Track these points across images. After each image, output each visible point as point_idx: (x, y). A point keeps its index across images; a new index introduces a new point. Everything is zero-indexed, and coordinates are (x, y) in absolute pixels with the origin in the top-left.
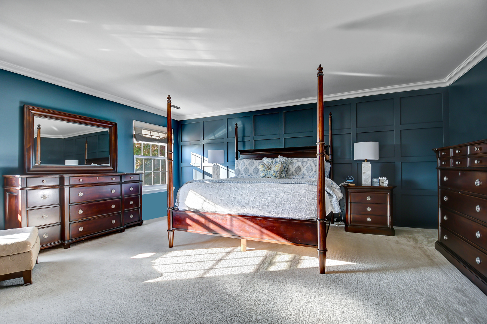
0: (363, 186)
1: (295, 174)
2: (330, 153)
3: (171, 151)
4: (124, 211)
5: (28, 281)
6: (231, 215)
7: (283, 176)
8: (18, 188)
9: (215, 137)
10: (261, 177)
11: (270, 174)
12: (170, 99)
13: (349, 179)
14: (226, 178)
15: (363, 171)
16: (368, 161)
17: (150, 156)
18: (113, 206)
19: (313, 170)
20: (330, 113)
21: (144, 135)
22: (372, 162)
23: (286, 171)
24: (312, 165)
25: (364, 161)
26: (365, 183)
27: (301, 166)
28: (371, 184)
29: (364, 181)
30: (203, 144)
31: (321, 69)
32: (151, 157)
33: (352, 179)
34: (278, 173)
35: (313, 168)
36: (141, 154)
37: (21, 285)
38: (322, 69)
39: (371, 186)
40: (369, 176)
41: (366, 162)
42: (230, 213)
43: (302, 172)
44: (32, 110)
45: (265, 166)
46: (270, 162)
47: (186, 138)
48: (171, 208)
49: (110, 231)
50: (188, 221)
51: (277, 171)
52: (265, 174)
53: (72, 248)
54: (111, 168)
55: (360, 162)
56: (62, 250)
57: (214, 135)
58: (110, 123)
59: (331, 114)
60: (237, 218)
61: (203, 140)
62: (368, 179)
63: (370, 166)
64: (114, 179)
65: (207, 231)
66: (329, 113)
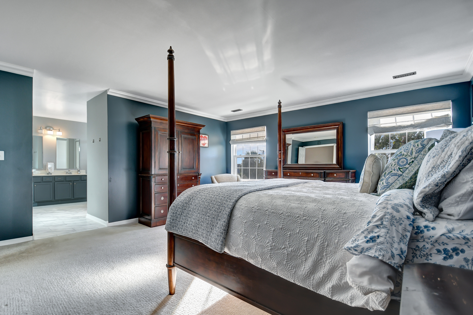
54: (338, 166)
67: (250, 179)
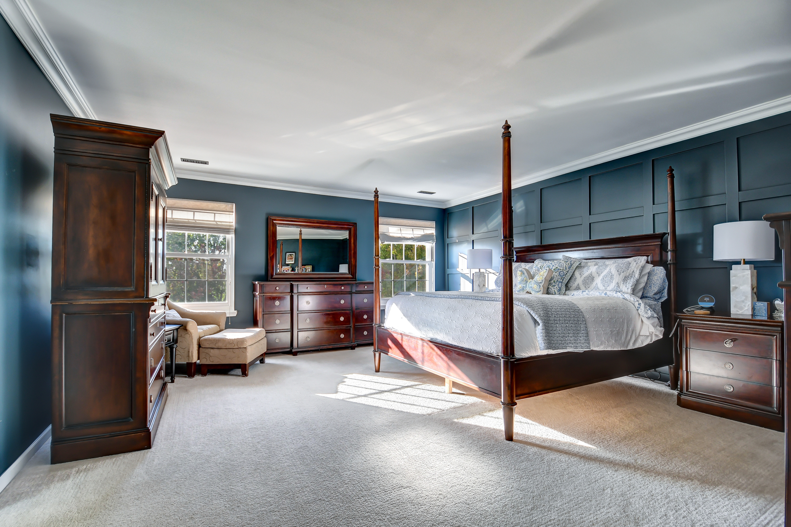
0: (732, 317)
1: (582, 287)
2: (669, 247)
3: (378, 256)
4: (354, 326)
5: (245, 374)
6: (422, 340)
7: (553, 290)
8: (257, 294)
9: (488, 228)
10: (518, 291)
11: (530, 286)
12: (377, 193)
13: (705, 301)
14: (471, 291)
15: (732, 285)
16: (746, 262)
17: (402, 259)
18: (342, 319)
19: (614, 281)
20: (671, 167)
21: (391, 235)
22: (757, 265)
23: (565, 281)
24: (614, 271)
25: (738, 263)
26: (737, 311)
27: (594, 274)
28: (750, 313)
29: (735, 306)
30: (473, 241)
31: (507, 127)
32: (404, 262)
33: (711, 301)
34: (541, 285)
35: (615, 277)
36: (390, 258)
37: (239, 376)
38: (509, 127)
39: (750, 318)
40: (746, 297)
41: (742, 266)
42: (423, 336)
43: (594, 283)
44: (275, 220)
45: (524, 274)
46: (539, 266)
47: (455, 232)
48: (377, 325)
49: (338, 345)
50: (390, 343)
51: (540, 282)
52: (523, 286)
53: (299, 356)
54: (350, 276)
55: (727, 266)
56: (291, 356)
57: (487, 225)
58: (349, 224)
59: (671, 170)
60: (428, 344)
61: (473, 234)
62: (743, 301)
63: (747, 275)
64: (366, 287)
65: (403, 356)
66: (668, 169)
67: (207, 302)
